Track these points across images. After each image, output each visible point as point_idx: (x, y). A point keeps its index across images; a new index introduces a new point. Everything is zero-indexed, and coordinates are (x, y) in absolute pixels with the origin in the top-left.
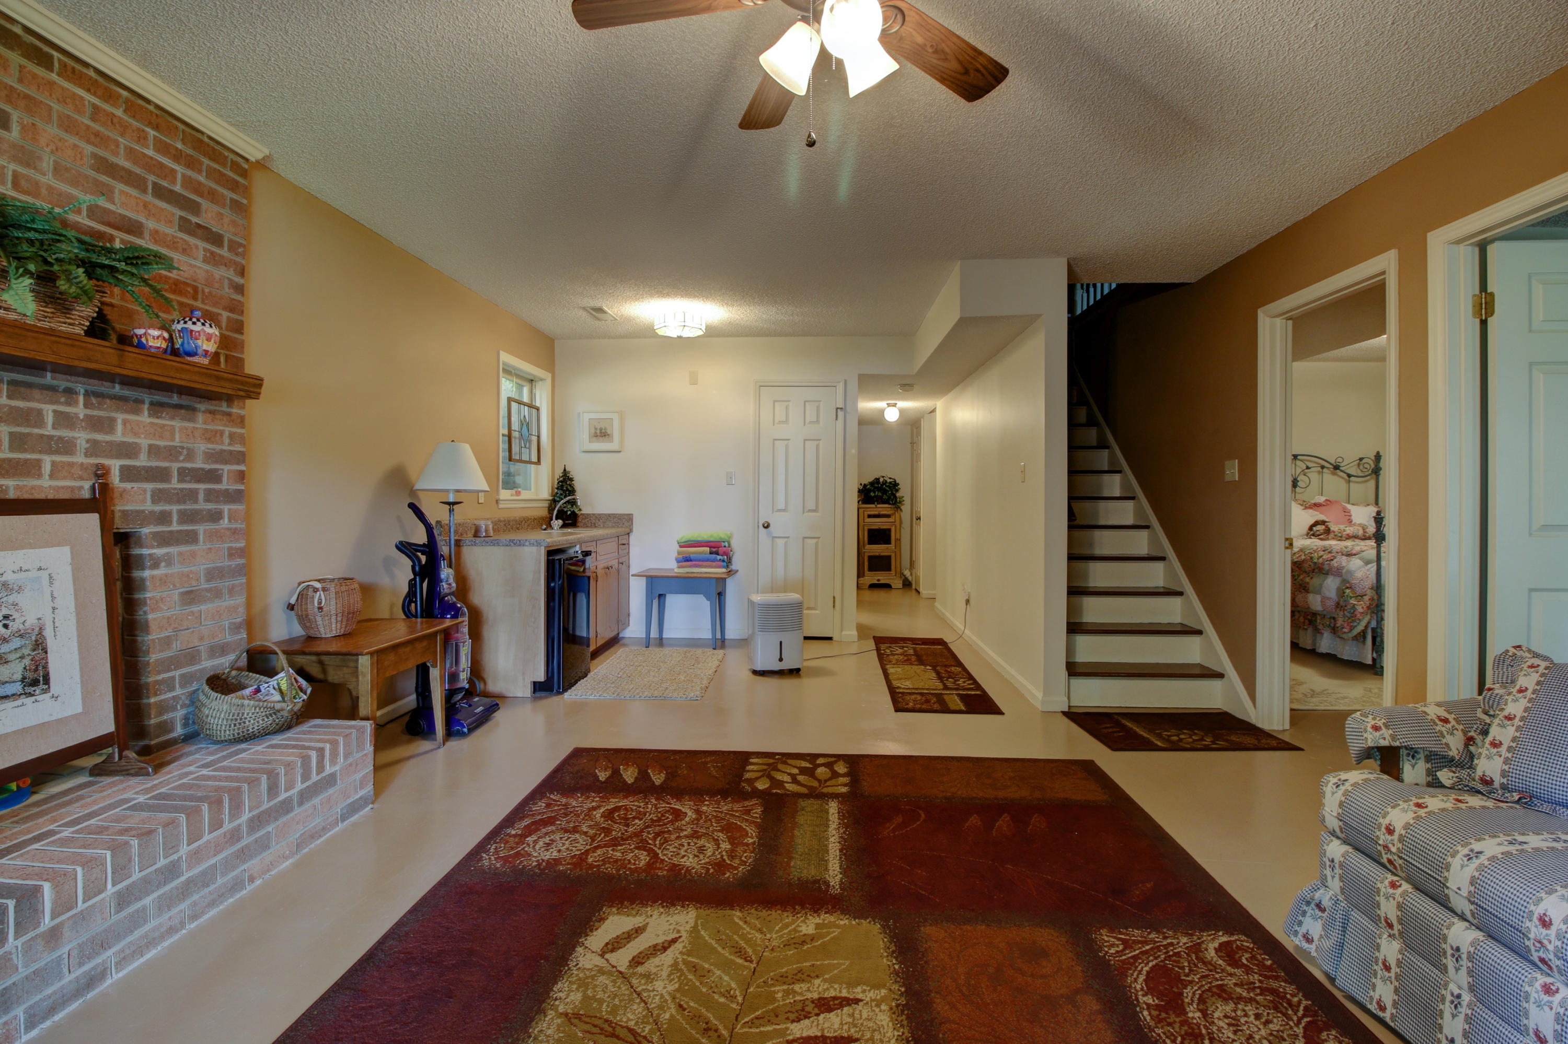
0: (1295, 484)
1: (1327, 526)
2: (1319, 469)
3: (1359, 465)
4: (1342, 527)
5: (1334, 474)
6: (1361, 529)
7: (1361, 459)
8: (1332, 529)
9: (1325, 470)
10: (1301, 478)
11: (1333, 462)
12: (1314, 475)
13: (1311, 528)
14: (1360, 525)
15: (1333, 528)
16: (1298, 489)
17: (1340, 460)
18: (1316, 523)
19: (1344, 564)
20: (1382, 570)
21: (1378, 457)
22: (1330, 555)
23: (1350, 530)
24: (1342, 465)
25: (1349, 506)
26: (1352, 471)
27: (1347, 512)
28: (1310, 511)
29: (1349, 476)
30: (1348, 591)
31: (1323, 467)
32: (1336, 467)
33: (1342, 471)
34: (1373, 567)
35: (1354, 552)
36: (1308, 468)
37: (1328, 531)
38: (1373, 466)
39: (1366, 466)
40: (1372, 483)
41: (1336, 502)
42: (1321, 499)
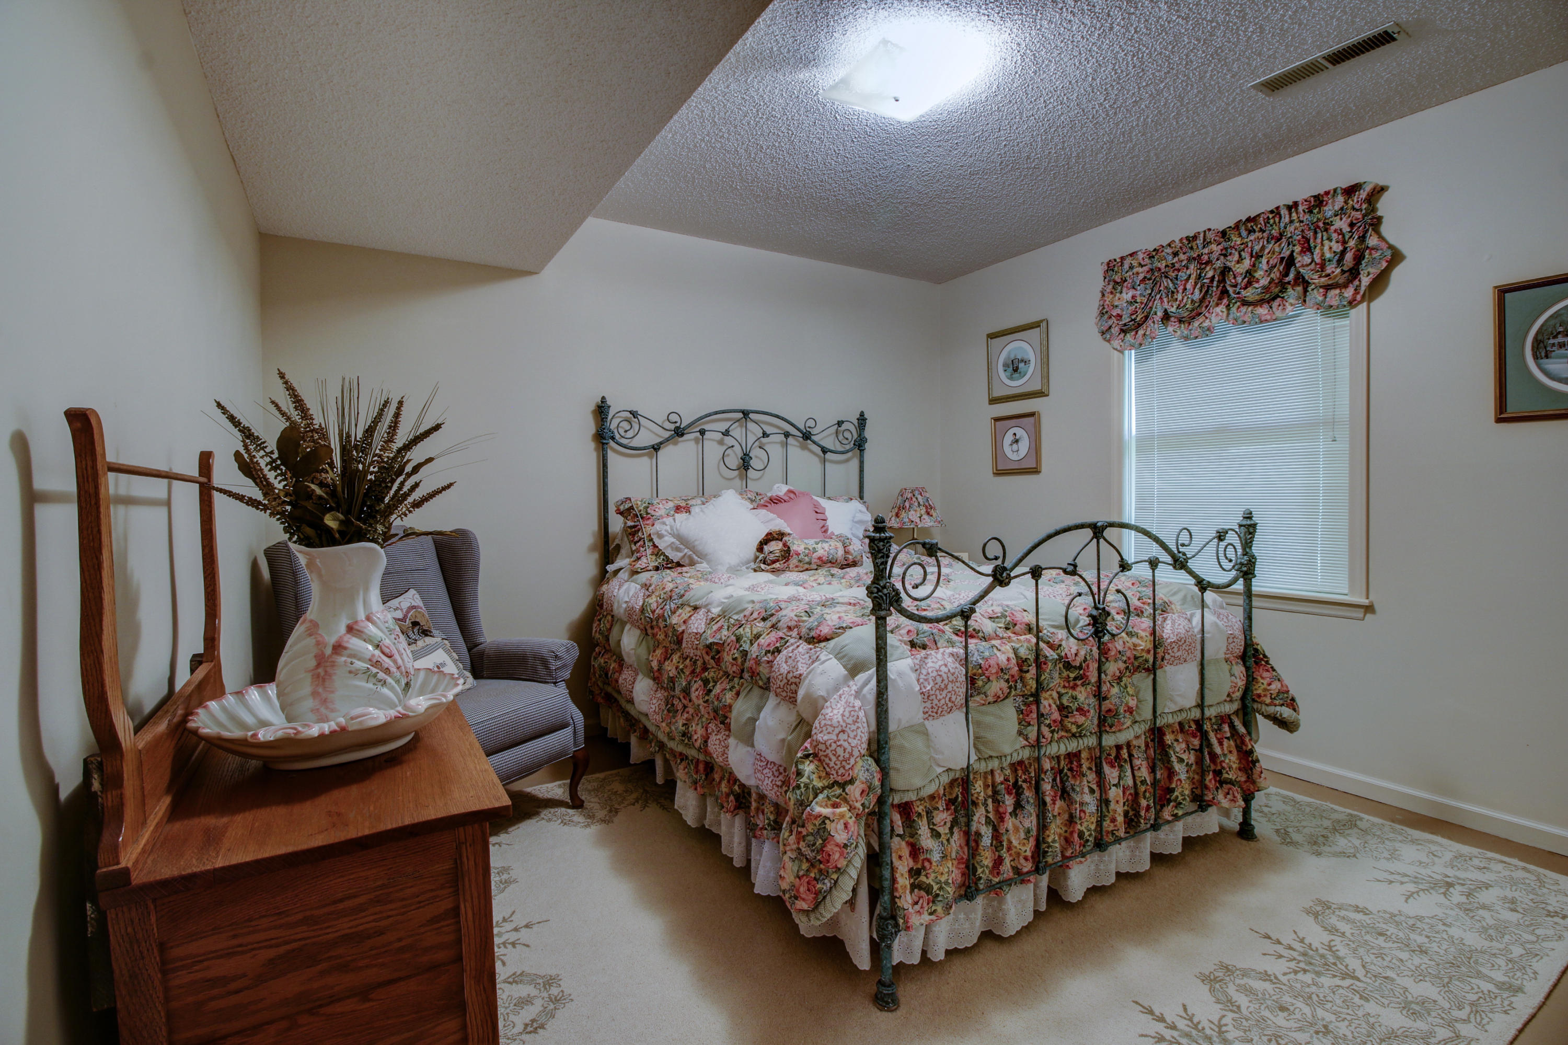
0: (745, 463)
1: (785, 545)
2: (782, 437)
3: (837, 432)
4: (811, 543)
5: (804, 447)
6: (840, 545)
7: (840, 423)
8: (794, 548)
9: (790, 440)
10: (756, 453)
11: (802, 427)
12: (774, 446)
13: (760, 549)
14: (839, 537)
15: (798, 546)
16: (751, 473)
17: (811, 423)
18: (769, 538)
19: (802, 669)
20: (891, 692)
21: (862, 421)
22: (774, 635)
23: (824, 549)
24: (814, 431)
25: (823, 502)
26: (829, 443)
27: (819, 512)
28: (763, 512)
29: (825, 451)
30: (808, 768)
31: (787, 435)
32: (807, 436)
33: (814, 442)
34: (867, 679)
35: (825, 630)
36: (765, 435)
37: (787, 553)
38: (855, 436)
39: (847, 435)
40: (855, 463)
41: (803, 494)
42: (781, 490)
